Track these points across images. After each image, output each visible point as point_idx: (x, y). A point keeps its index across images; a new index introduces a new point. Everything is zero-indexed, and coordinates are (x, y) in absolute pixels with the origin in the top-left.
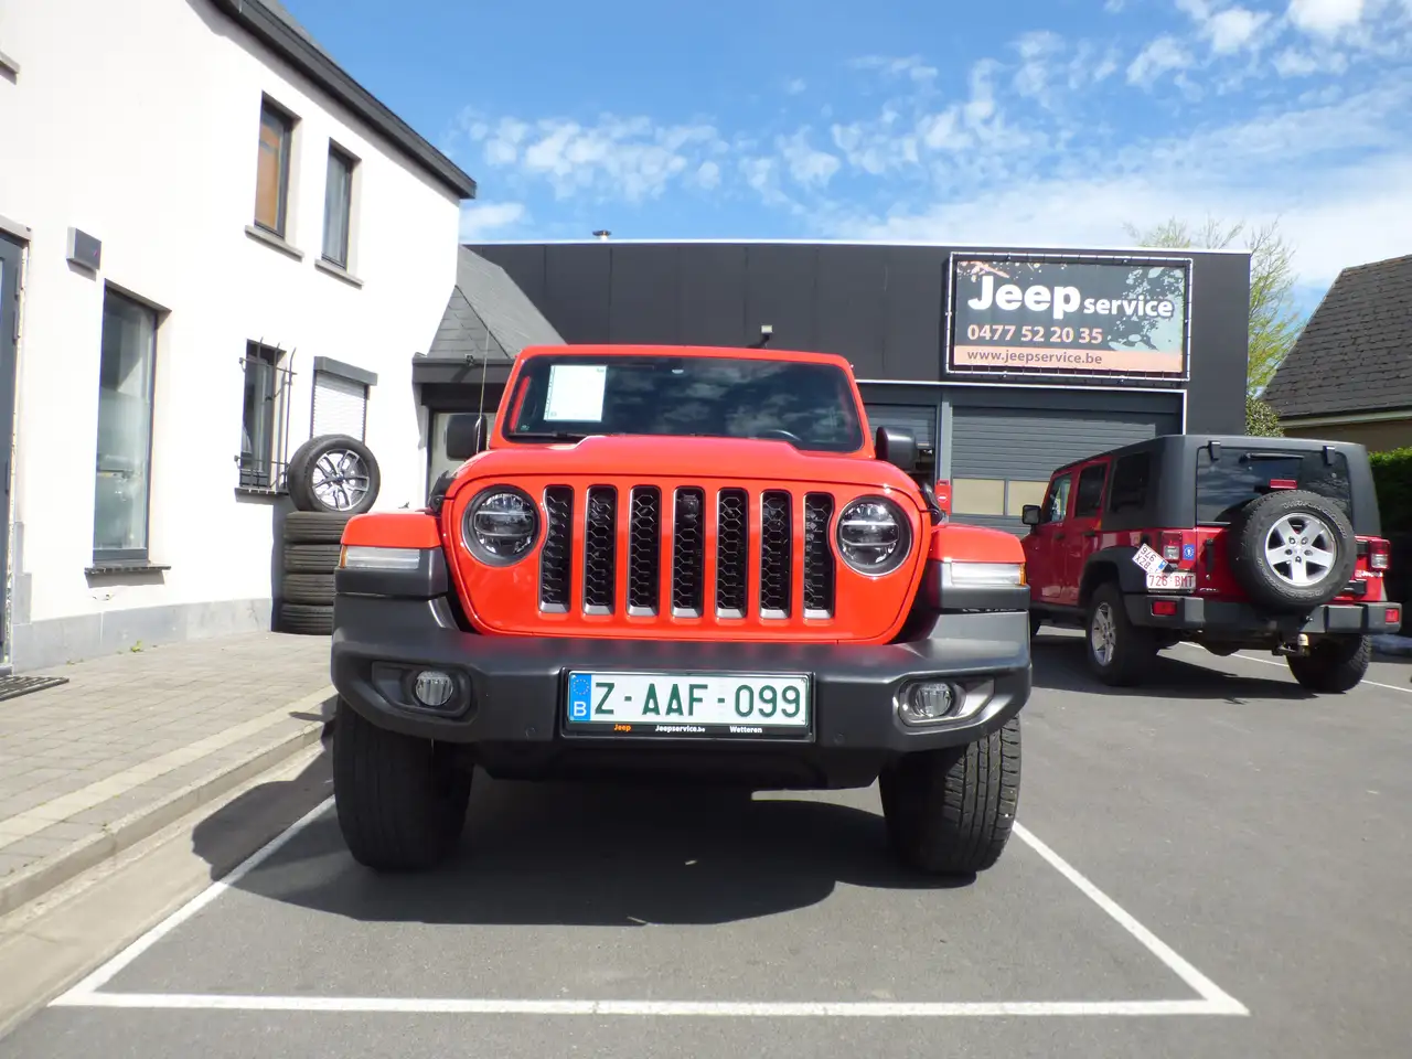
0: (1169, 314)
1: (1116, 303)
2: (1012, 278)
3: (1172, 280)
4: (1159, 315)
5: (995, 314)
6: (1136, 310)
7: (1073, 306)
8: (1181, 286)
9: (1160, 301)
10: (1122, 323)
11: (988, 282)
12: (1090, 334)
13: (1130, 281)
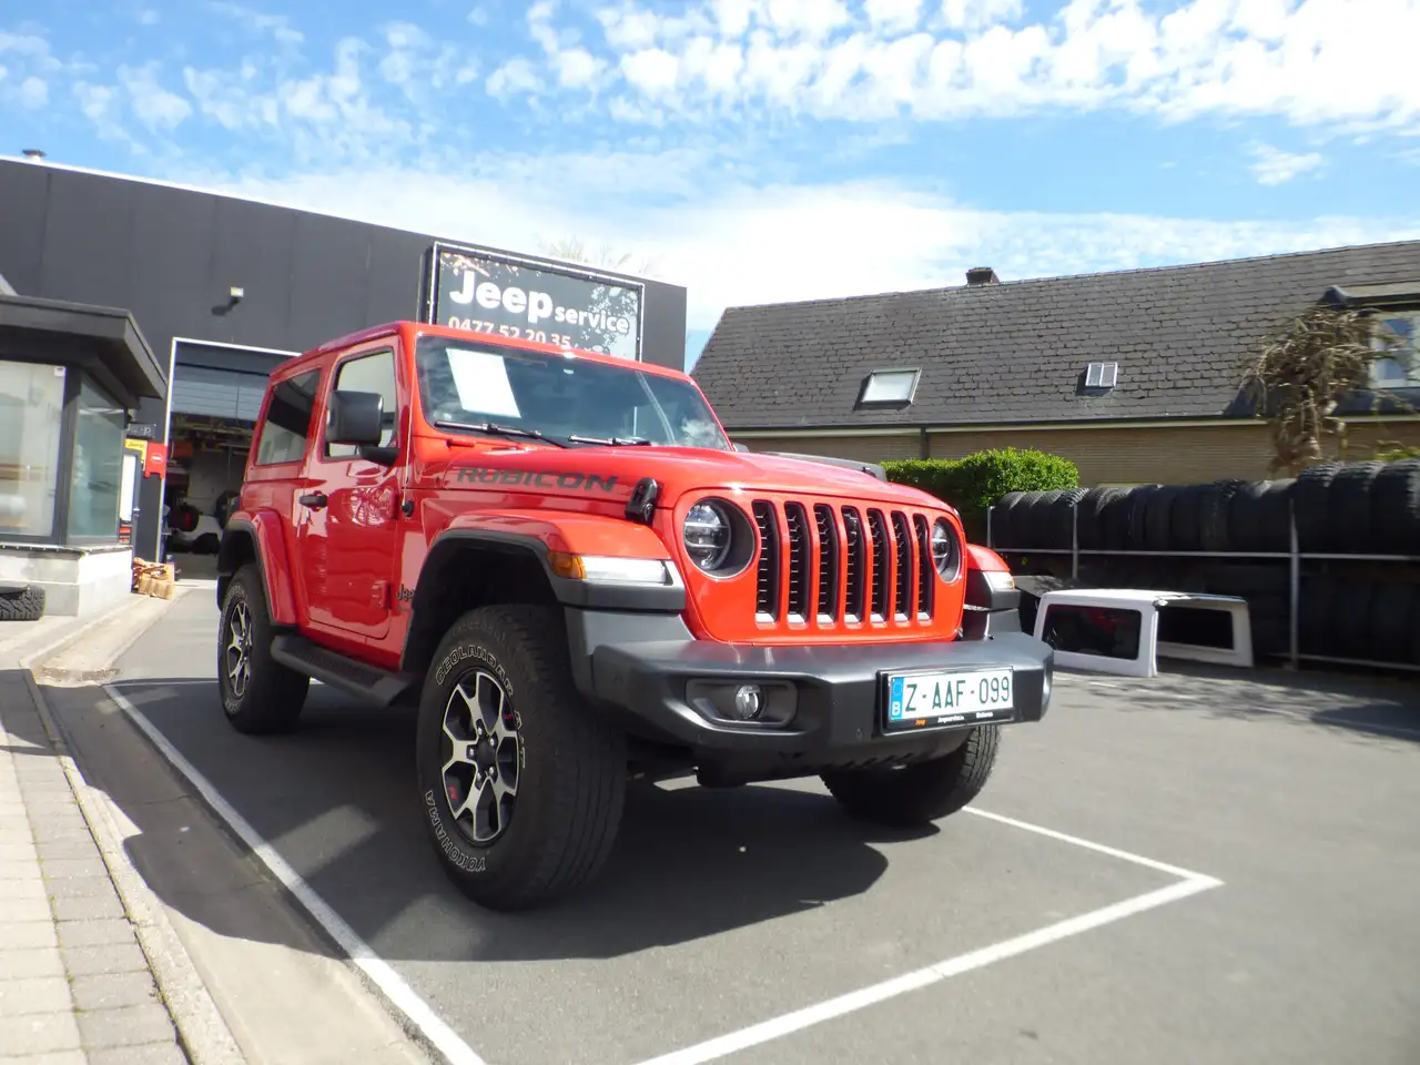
0: (625, 331)
1: (583, 314)
2: (491, 277)
3: (628, 301)
4: (617, 331)
5: (474, 310)
6: (599, 324)
7: (546, 313)
8: (635, 307)
9: (619, 318)
10: (588, 334)
11: (469, 278)
12: (560, 341)
13: (595, 296)
